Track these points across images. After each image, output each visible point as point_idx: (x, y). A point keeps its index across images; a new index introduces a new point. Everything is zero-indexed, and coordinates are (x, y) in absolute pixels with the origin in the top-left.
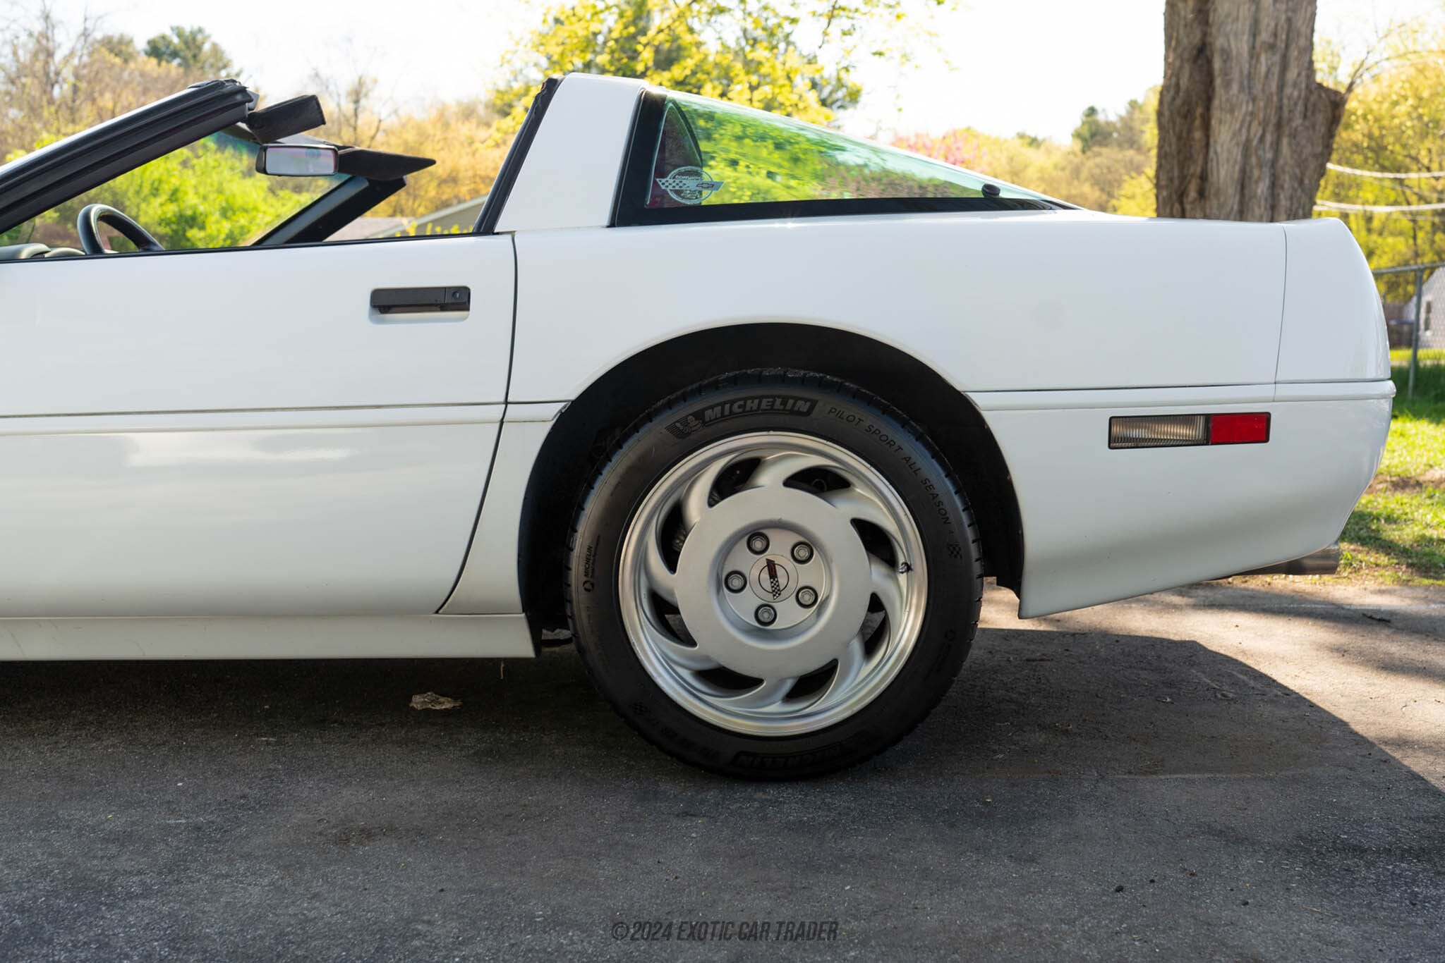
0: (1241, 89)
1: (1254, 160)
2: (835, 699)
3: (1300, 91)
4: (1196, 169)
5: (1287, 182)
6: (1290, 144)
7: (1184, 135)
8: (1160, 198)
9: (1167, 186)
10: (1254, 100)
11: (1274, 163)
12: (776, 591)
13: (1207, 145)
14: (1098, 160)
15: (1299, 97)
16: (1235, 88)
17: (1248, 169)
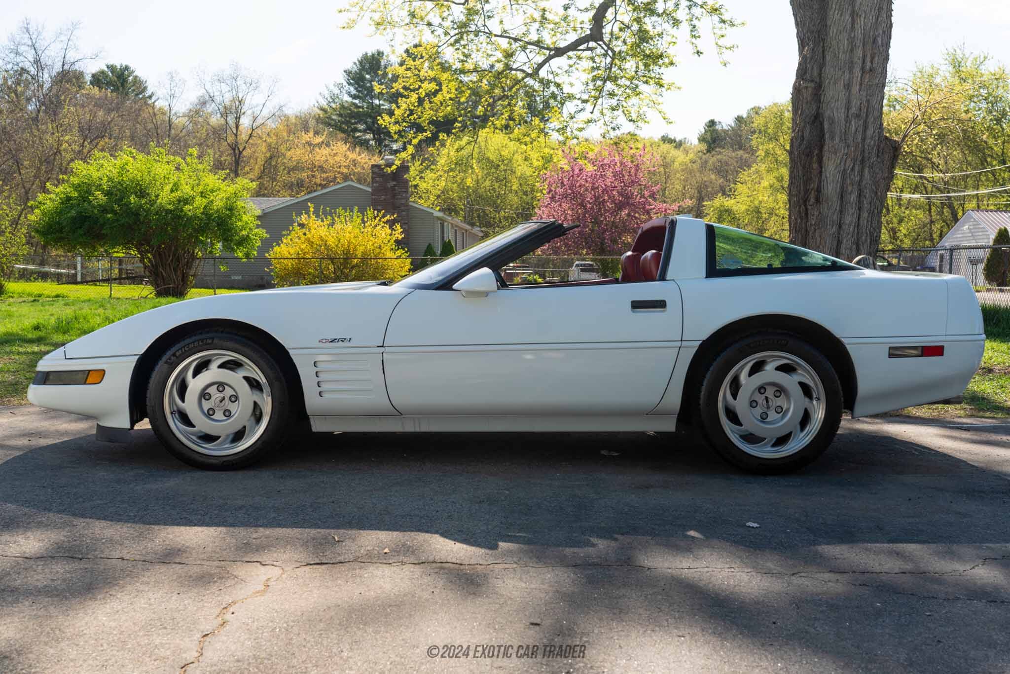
0: (841, 140)
1: (848, 181)
2: (792, 445)
3: (875, 141)
4: (813, 186)
5: (867, 193)
6: (869, 172)
7: (807, 166)
8: (792, 202)
9: (797, 195)
10: (848, 146)
11: (860, 181)
12: (768, 408)
13: (821, 172)
14: (719, 157)
15: (874, 145)
16: (837, 140)
17: (845, 186)
